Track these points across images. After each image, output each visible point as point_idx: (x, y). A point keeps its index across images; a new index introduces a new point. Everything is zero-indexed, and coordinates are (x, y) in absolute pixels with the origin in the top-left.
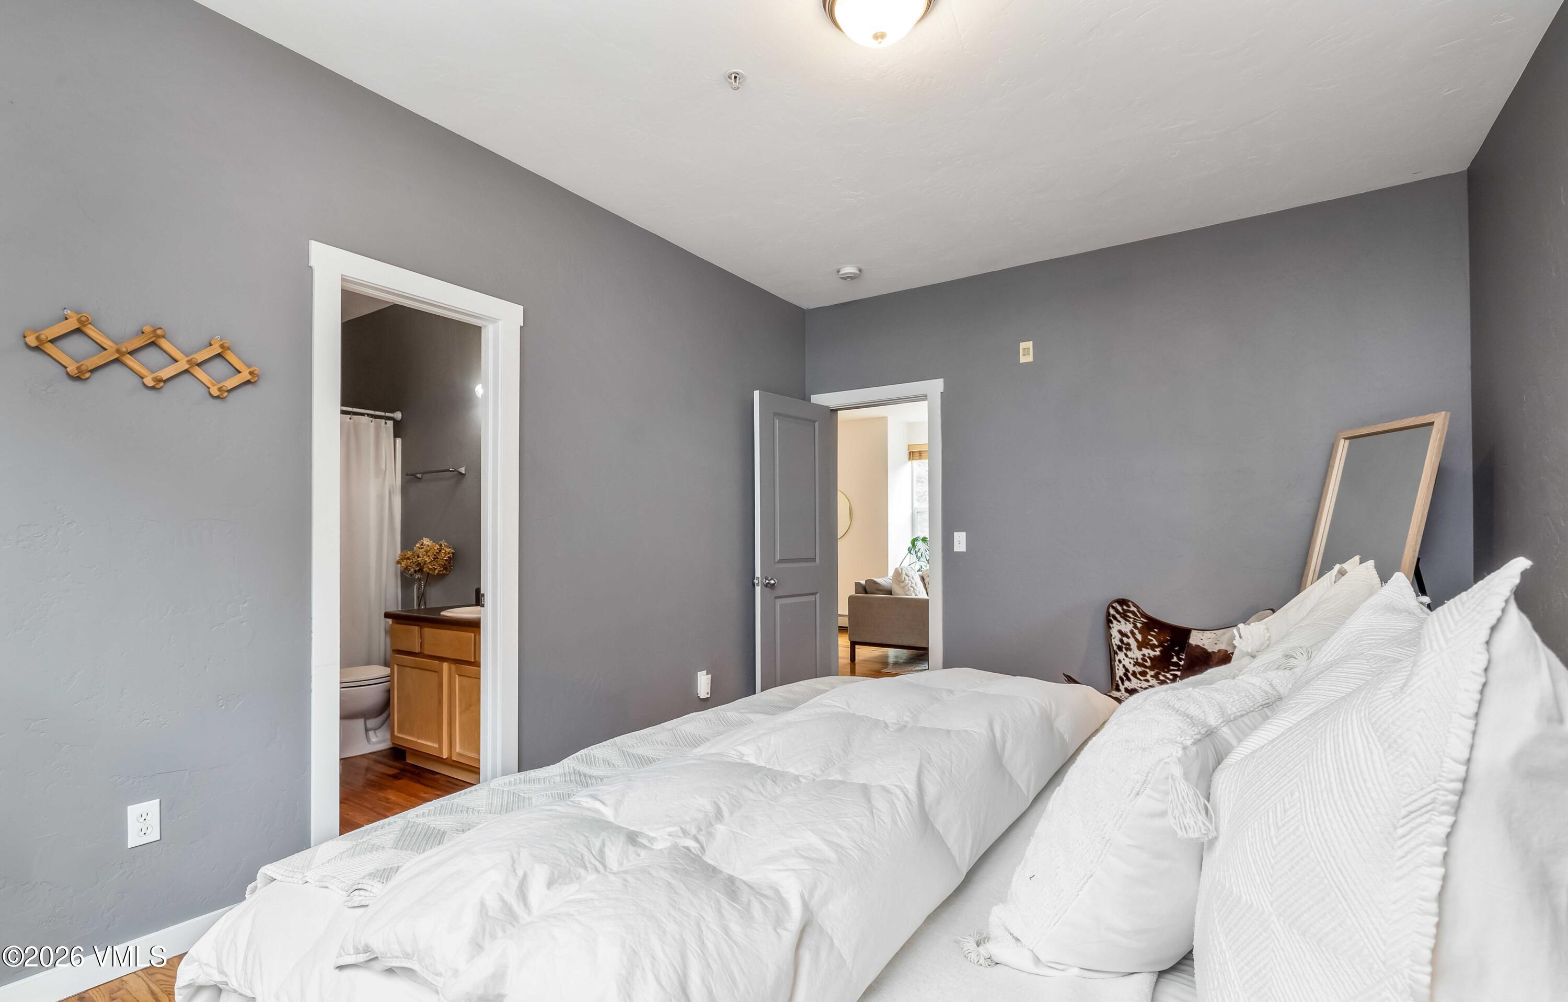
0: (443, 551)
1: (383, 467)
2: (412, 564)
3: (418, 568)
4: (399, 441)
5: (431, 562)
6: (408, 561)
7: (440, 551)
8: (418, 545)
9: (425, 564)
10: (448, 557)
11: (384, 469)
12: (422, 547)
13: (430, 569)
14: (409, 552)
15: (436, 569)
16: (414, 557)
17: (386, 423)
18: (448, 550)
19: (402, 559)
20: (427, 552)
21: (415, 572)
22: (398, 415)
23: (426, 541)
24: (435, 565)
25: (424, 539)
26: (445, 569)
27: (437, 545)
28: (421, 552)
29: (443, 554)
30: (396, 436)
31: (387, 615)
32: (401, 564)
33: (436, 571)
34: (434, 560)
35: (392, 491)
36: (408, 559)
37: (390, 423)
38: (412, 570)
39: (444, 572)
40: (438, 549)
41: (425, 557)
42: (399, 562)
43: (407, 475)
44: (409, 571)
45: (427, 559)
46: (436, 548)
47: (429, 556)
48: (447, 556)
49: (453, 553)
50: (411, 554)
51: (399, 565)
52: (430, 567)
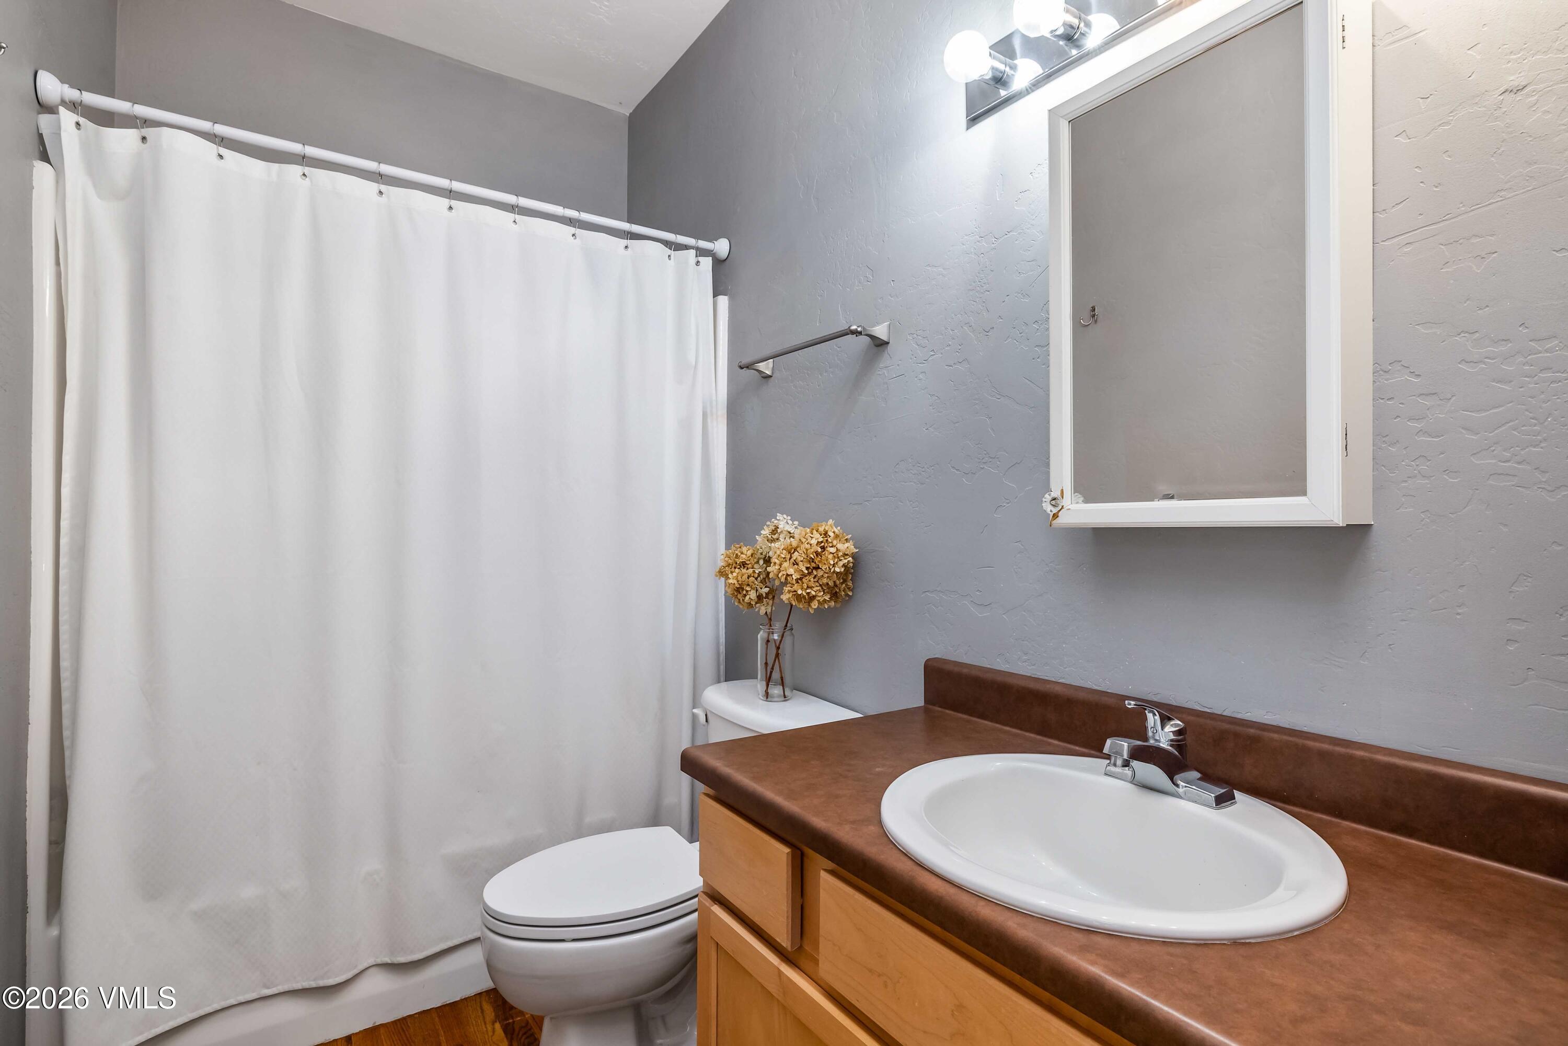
0: (833, 550)
1: (692, 358)
2: (752, 579)
3: (767, 589)
4: (723, 301)
5: (801, 579)
6: (744, 571)
7: (823, 548)
8: (766, 532)
9: (786, 583)
10: (844, 565)
11: (694, 363)
12: (775, 537)
13: (799, 598)
14: (744, 549)
15: (814, 597)
16: (758, 562)
17: (698, 263)
18: (842, 547)
19: (729, 565)
20: (791, 551)
21: (760, 598)
22: (722, 247)
23: (784, 522)
24: (811, 588)
25: (779, 516)
26: (835, 596)
27: (816, 535)
28: (777, 549)
29: (831, 556)
30: (717, 291)
31: (689, 764)
32: (727, 578)
33: (815, 605)
34: (809, 574)
35: (709, 412)
36: (744, 565)
37: (707, 262)
38: (753, 595)
39: (832, 604)
40: (819, 543)
41: (786, 565)
42: (722, 573)
43: (741, 368)
44: (745, 596)
45: (791, 571)
46: (814, 542)
47: (796, 563)
48: (841, 563)
49: (854, 556)
50: (749, 553)
51: (723, 579)
52: (800, 592)
